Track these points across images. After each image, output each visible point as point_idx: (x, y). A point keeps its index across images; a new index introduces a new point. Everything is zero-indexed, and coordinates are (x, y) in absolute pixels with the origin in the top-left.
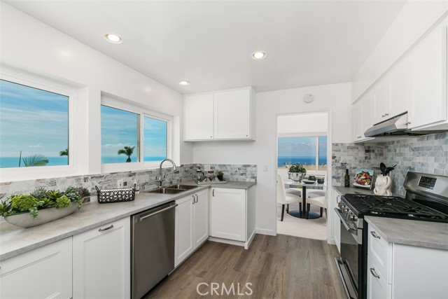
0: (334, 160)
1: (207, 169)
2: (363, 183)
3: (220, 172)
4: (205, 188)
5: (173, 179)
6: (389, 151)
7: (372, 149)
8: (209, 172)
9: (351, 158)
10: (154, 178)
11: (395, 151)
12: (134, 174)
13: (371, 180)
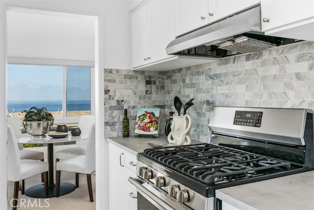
0: (107, 96)
2: (148, 129)
6: (174, 82)
7: (152, 80)
9: (130, 92)
11: (184, 81)
13: (157, 124)
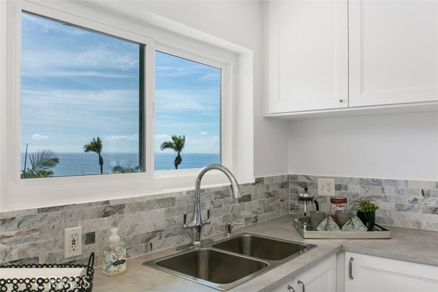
1: (326, 191)
3: (363, 204)
4: (326, 257)
5: (235, 217)
8: (333, 201)
10: (178, 218)
12: (120, 207)
